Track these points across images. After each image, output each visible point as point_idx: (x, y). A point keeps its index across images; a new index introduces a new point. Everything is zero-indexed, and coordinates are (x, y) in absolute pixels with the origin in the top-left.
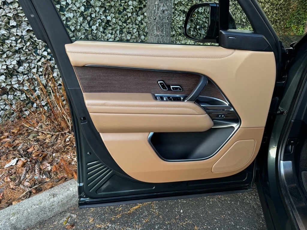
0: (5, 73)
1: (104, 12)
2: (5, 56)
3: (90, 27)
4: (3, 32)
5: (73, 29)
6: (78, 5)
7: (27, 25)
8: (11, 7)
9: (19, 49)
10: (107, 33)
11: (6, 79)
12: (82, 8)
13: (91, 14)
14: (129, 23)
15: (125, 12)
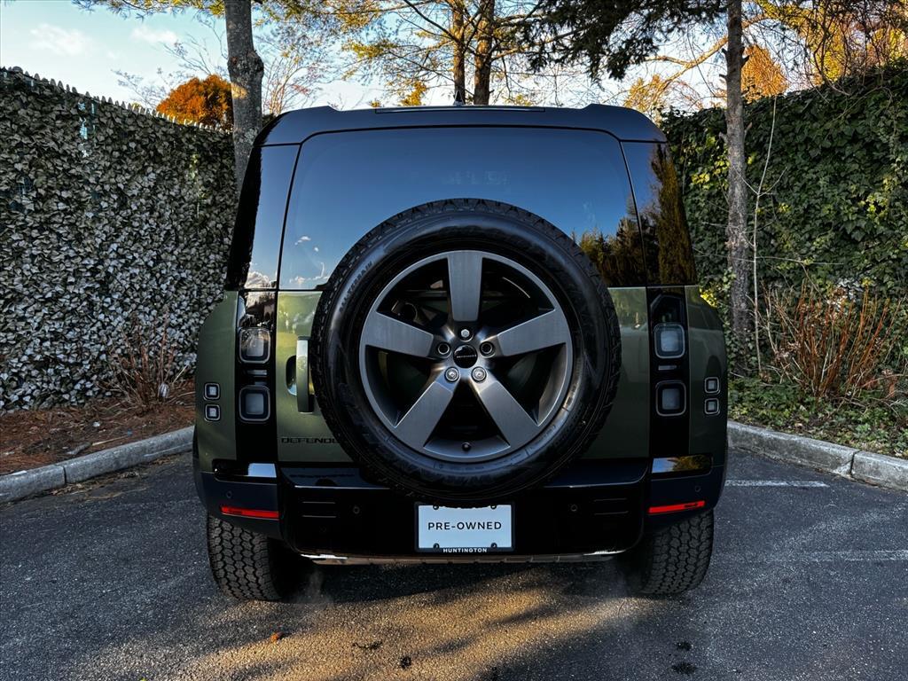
0: (51, 338)
1: (178, 267)
2: (56, 316)
3: (159, 286)
4: (58, 289)
5: (138, 287)
6: (146, 260)
7: (86, 282)
8: (72, 261)
9: (73, 309)
10: (180, 292)
11: (52, 346)
12: (151, 263)
13: (161, 269)
14: (210, 281)
15: (204, 268)
